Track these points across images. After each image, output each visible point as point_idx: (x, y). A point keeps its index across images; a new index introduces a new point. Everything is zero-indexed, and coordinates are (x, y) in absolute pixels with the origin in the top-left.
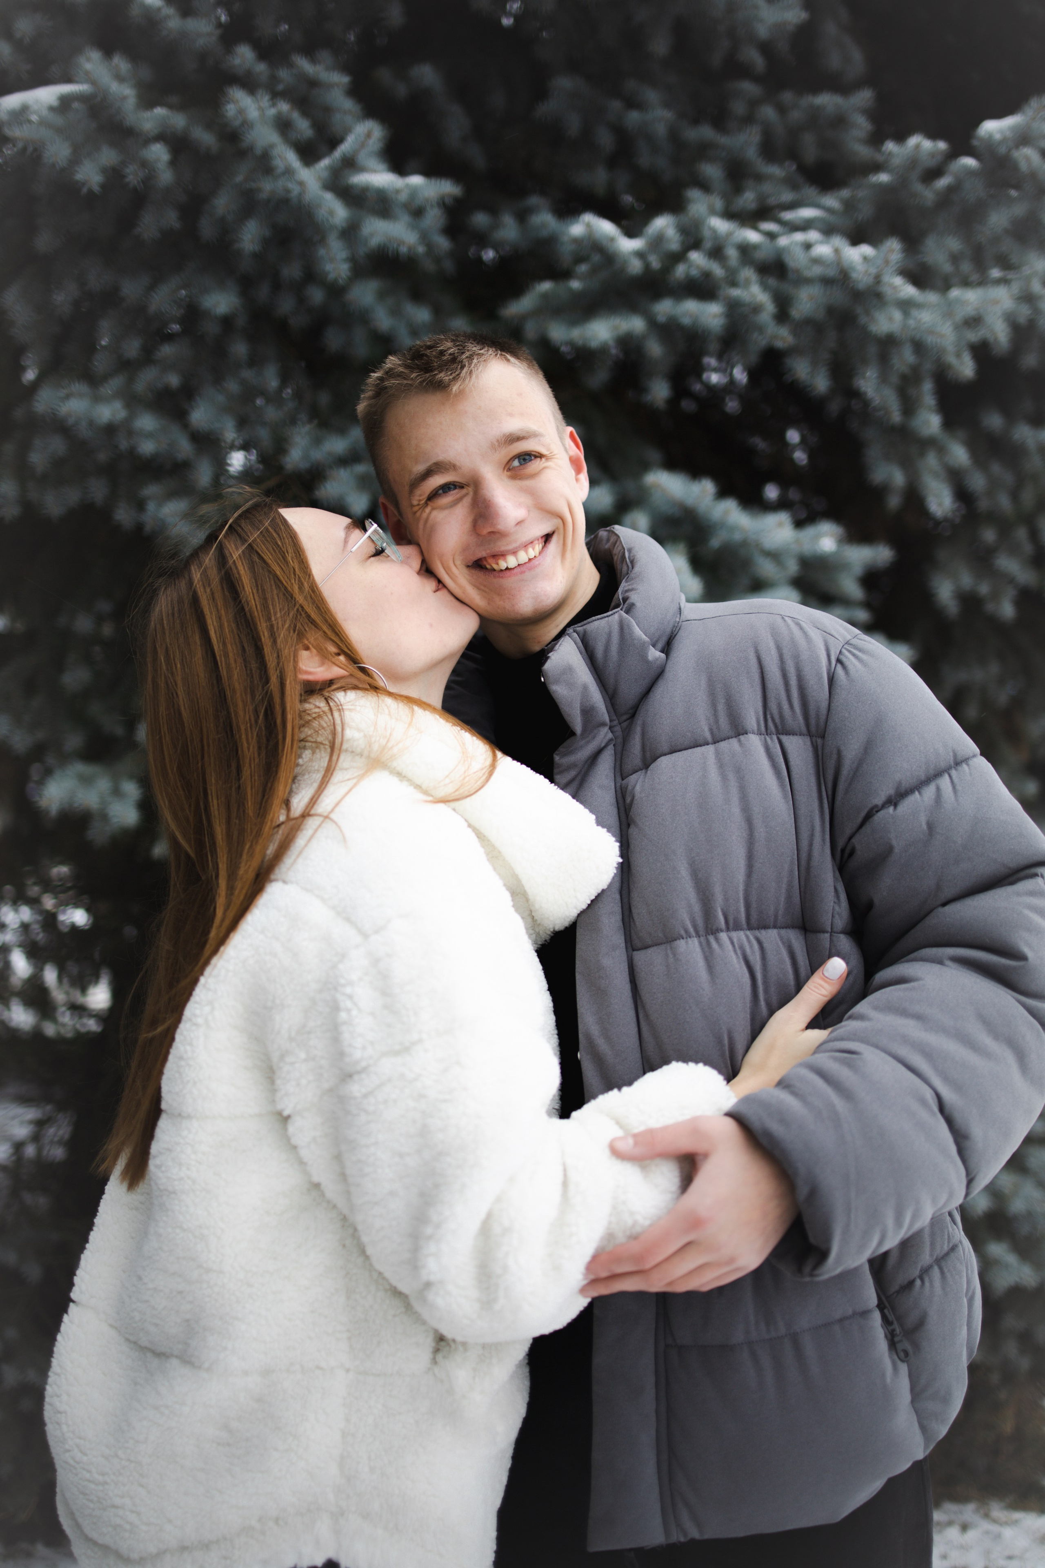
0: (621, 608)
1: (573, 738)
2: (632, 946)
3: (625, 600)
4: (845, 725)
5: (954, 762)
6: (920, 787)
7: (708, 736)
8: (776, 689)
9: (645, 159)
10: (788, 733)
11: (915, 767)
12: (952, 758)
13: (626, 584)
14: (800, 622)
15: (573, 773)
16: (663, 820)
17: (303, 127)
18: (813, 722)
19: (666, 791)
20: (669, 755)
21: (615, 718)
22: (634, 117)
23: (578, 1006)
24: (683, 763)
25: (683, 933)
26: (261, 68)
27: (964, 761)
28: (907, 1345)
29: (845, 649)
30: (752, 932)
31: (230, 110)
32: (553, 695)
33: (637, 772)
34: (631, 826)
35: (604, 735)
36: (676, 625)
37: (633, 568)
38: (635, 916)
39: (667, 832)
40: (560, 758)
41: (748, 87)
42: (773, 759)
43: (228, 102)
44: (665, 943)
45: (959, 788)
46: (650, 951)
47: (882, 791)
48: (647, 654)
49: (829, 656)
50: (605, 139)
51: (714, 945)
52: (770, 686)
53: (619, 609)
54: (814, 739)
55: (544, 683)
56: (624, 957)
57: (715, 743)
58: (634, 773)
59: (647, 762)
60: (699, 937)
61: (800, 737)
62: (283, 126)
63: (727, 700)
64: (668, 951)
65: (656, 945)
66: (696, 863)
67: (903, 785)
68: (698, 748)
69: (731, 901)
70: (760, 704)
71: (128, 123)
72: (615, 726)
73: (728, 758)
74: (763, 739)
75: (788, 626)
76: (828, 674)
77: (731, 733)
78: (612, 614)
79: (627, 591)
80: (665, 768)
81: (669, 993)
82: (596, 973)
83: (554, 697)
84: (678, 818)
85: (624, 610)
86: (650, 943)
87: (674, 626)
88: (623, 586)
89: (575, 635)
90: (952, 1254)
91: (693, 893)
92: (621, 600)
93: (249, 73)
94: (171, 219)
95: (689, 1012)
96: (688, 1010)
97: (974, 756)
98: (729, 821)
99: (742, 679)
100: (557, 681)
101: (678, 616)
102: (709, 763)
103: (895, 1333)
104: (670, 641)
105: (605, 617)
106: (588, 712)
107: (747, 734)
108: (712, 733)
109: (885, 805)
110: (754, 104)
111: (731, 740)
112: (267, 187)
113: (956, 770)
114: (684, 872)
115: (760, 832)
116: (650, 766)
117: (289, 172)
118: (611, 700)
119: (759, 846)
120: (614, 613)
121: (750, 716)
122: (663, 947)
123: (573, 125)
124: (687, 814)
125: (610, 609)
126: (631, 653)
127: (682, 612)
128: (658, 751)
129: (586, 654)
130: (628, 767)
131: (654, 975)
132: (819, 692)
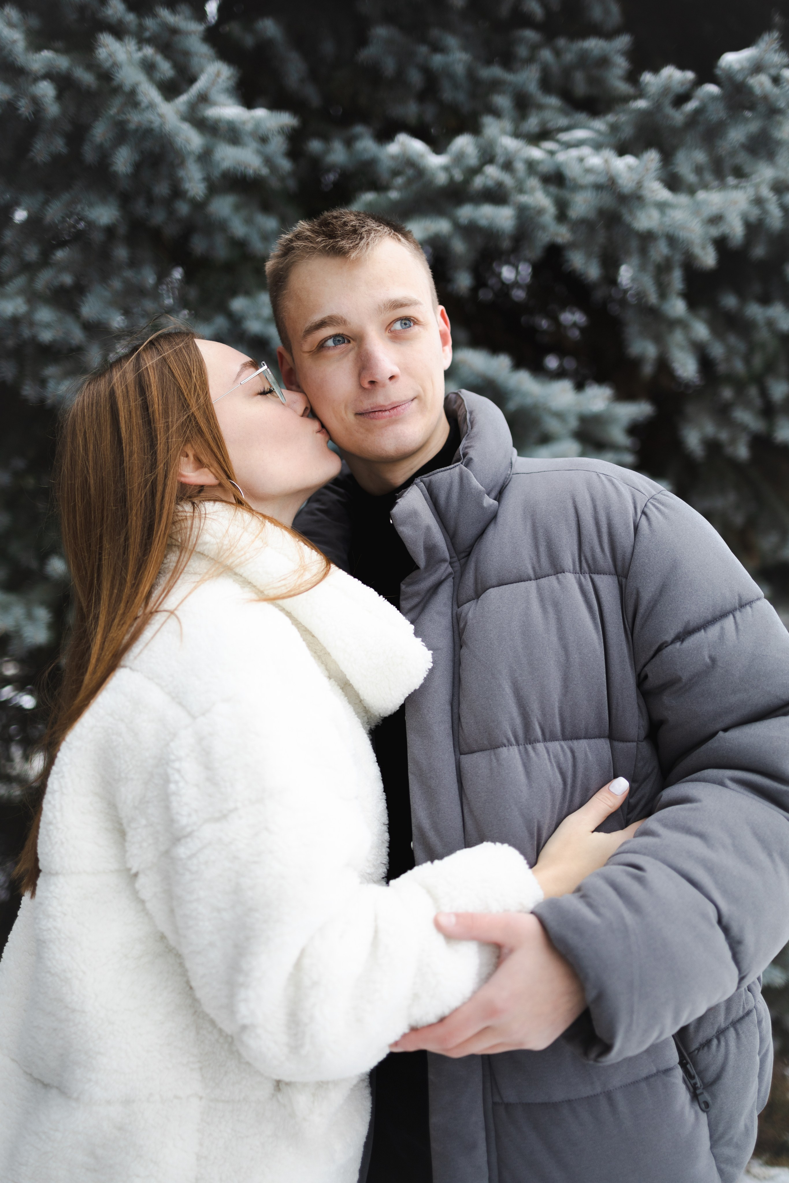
0: (461, 462)
1: (417, 571)
2: (460, 751)
3: (465, 455)
4: (645, 570)
5: (739, 605)
6: (706, 626)
7: (531, 573)
8: (590, 535)
9: (448, 94)
10: (599, 573)
11: (702, 609)
12: (737, 601)
13: (467, 442)
14: (612, 478)
15: (416, 600)
16: (491, 643)
17: (166, 68)
18: (619, 564)
19: (494, 619)
20: (497, 588)
21: (454, 555)
22: (438, 60)
23: (411, 802)
24: (509, 595)
25: (505, 741)
26: (131, 18)
27: (748, 604)
28: (706, 1097)
29: (650, 502)
30: (566, 742)
31: (102, 53)
32: (400, 535)
33: (470, 601)
34: (463, 647)
35: (444, 569)
36: (508, 477)
37: (472, 428)
38: (464, 725)
39: (494, 654)
40: (406, 587)
41: (530, 35)
42: (585, 595)
43: (100, 46)
44: (489, 750)
45: (740, 627)
46: (475, 755)
47: (672, 629)
48: (482, 501)
49: (635, 508)
50: (415, 78)
51: (532, 753)
52: (584, 532)
53: (459, 463)
54: (620, 578)
55: (393, 524)
56: (452, 761)
57: (536, 579)
58: (468, 602)
59: (479, 592)
60: (519, 745)
61: (609, 576)
62: (149, 67)
63: (548, 543)
64: (492, 756)
65: (481, 751)
66: (519, 682)
67: (691, 625)
68: (522, 583)
69: (548, 717)
70: (576, 547)
71: (19, 64)
72: (455, 562)
73: (548, 593)
74: (578, 577)
75: (602, 481)
76: (634, 523)
77: (551, 571)
78: (454, 467)
79: (466, 448)
80: (494, 599)
81: (491, 792)
82: (427, 774)
83: (401, 537)
84: (504, 643)
85: (463, 464)
86: (476, 748)
87: (506, 478)
88: (464, 443)
89: (422, 484)
90: (747, 1018)
91: (515, 708)
92: (462, 456)
93: (120, 22)
94: (59, 145)
95: (509, 810)
96: (508, 809)
97: (758, 599)
98: (548, 648)
99: (561, 526)
100: (403, 523)
101: (510, 469)
102: (531, 596)
103: (697, 1086)
104: (502, 490)
105: (448, 470)
106: (430, 550)
107: (564, 572)
108: (534, 571)
109: (673, 642)
110: (535, 48)
111: (550, 577)
112: (135, 119)
113: (740, 611)
114: (508, 690)
115: (575, 658)
116: (480, 596)
117: (151, 106)
118: (451, 540)
119: (574, 670)
120: (456, 466)
121: (567, 558)
122: (487, 752)
123: (389, 66)
124: (512, 640)
125: (452, 463)
126: (469, 500)
127: (513, 466)
128: (488, 584)
129: (430, 501)
130: (463, 597)
131: (479, 776)
132: (625, 538)
